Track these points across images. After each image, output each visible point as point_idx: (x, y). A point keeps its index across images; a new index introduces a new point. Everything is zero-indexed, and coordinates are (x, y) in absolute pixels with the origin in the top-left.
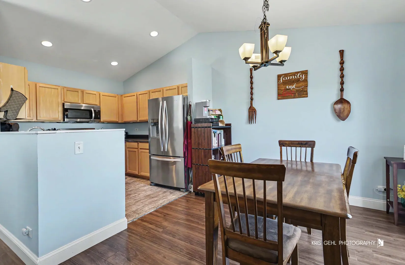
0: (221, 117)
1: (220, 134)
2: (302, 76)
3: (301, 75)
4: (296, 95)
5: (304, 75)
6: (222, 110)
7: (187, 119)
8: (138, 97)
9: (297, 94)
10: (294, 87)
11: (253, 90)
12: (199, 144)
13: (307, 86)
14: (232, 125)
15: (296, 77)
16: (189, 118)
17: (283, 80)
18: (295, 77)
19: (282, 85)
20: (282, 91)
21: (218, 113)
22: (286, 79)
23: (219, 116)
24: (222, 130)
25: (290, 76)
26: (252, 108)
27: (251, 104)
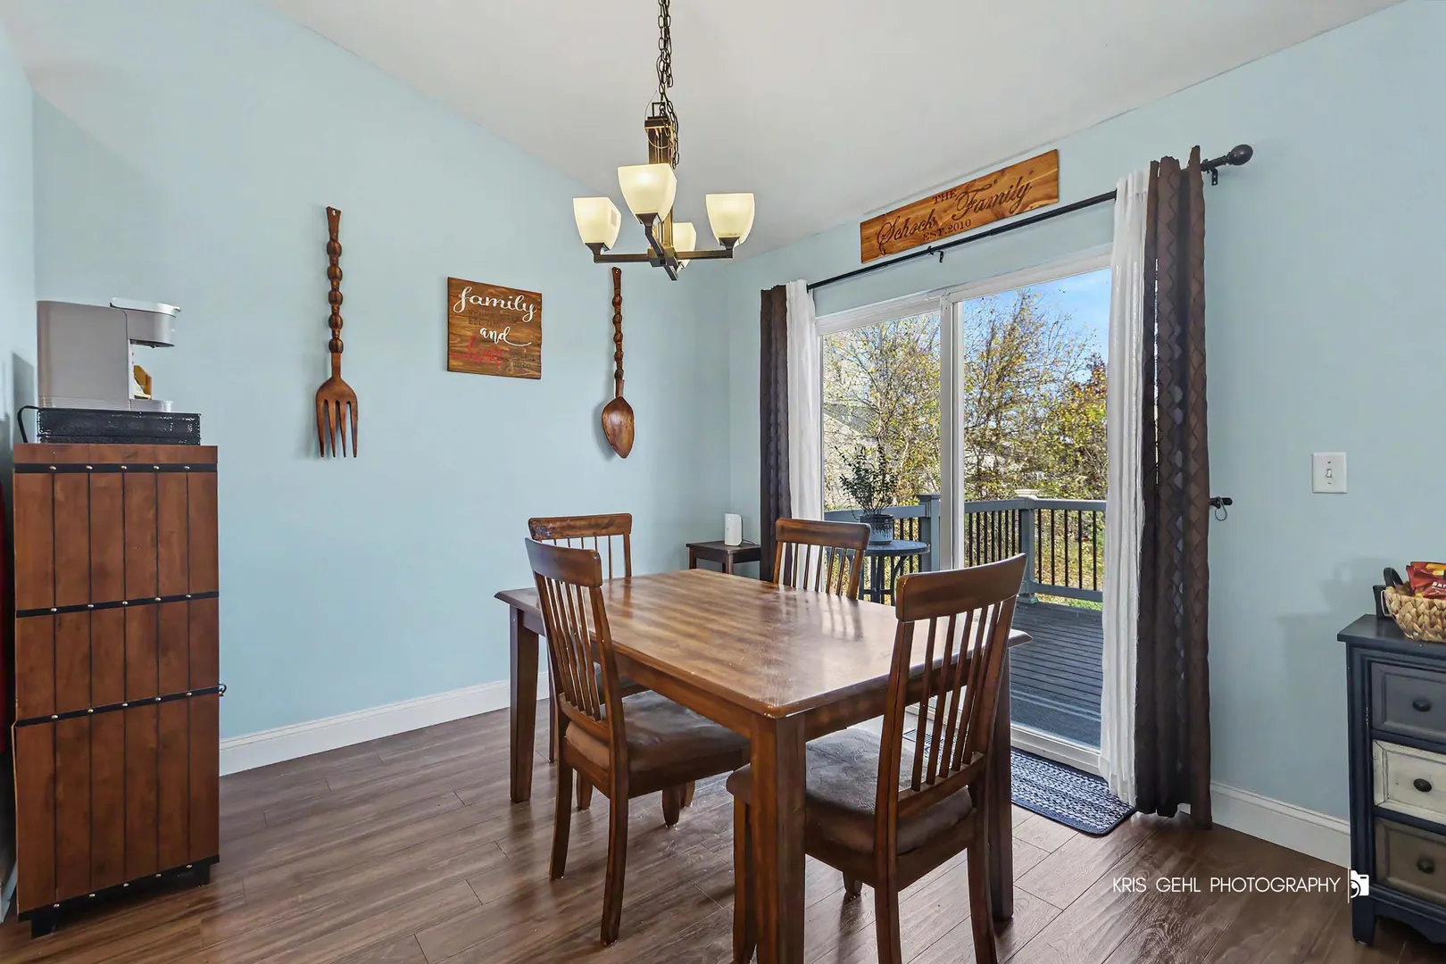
2: (528, 308)
3: (524, 305)
4: (509, 365)
5: (531, 307)
9: (512, 364)
10: (504, 338)
11: (341, 307)
13: (540, 345)
15: (509, 307)
17: (467, 302)
18: (506, 305)
19: (465, 321)
20: (462, 341)
22: (480, 302)
25: (492, 296)
26: (337, 389)
27: (336, 369)
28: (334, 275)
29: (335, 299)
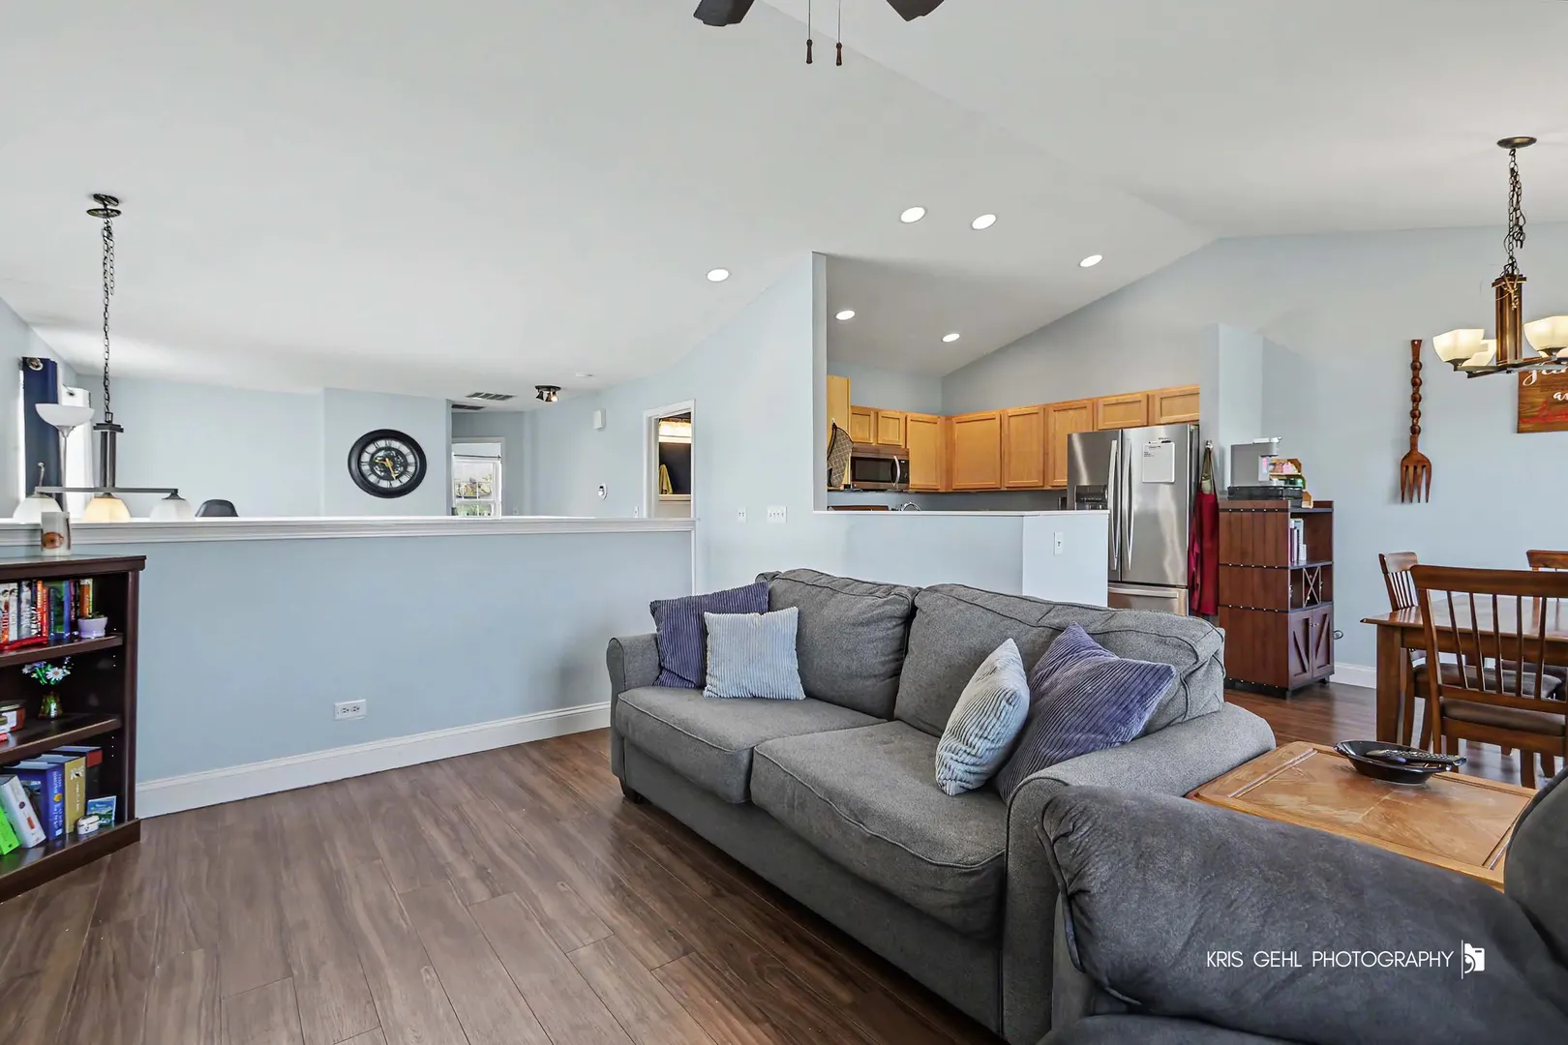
0: (1300, 481)
1: (1296, 531)
6: (1301, 462)
7: (1199, 486)
8: (1005, 423)
11: (1420, 403)
12: (1243, 554)
14: (1335, 506)
16: (1206, 485)
19: (1535, 390)
20: (1532, 407)
21: (1290, 469)
23: (1290, 479)
24: (1301, 520)
26: (1415, 457)
27: (1414, 445)
28: (1416, 383)
29: (1416, 399)
